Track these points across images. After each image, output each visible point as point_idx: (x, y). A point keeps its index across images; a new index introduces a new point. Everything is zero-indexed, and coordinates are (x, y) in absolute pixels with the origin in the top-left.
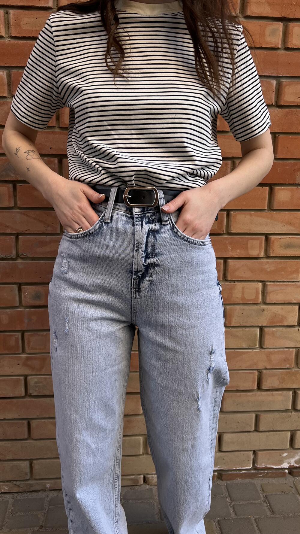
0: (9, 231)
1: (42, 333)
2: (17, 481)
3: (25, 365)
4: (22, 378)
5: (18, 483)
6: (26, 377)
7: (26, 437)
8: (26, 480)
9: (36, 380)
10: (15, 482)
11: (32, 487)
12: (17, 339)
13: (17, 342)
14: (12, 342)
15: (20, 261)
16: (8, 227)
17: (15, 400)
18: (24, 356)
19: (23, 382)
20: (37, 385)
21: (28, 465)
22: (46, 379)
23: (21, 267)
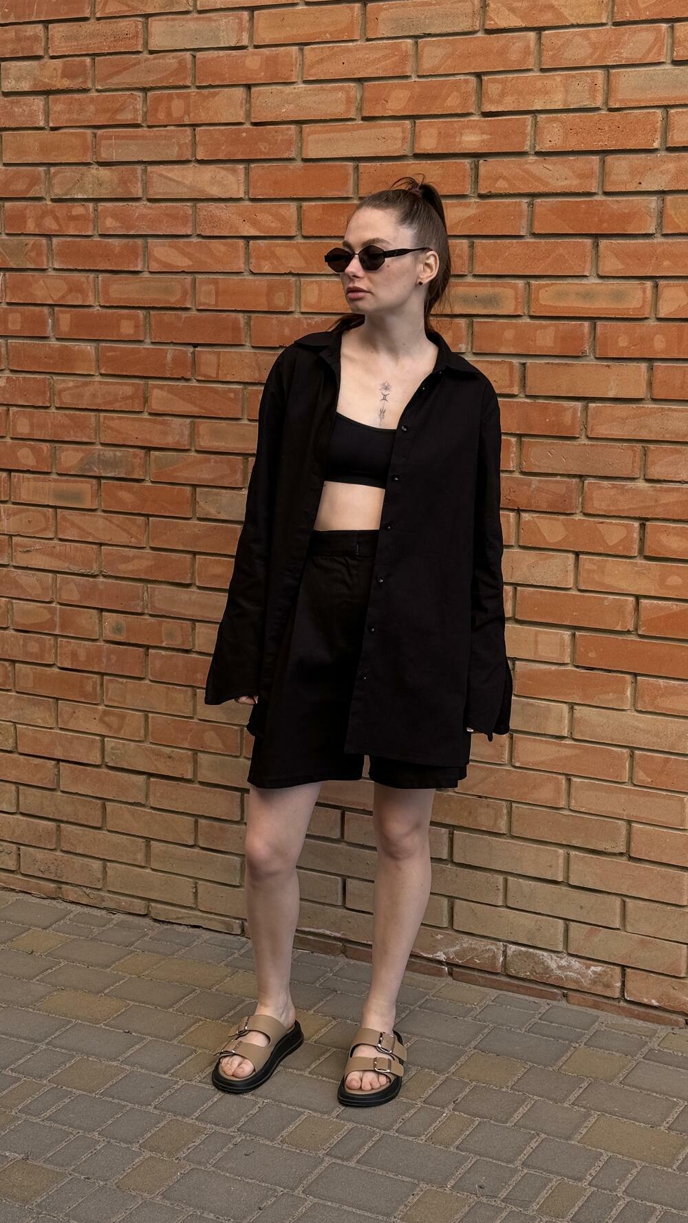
0: (90, 540)
1: (121, 680)
2: (87, 887)
3: (102, 720)
4: (98, 738)
5: (88, 891)
6: (103, 736)
7: (99, 825)
8: (99, 890)
9: (113, 744)
10: (85, 889)
11: (104, 901)
12: (95, 683)
13: (94, 688)
14: (89, 688)
15: (101, 579)
16: (90, 534)
17: (88, 768)
18: (101, 708)
19: (99, 744)
20: (114, 752)
21: (101, 868)
22: (124, 744)
23: (101, 587)
